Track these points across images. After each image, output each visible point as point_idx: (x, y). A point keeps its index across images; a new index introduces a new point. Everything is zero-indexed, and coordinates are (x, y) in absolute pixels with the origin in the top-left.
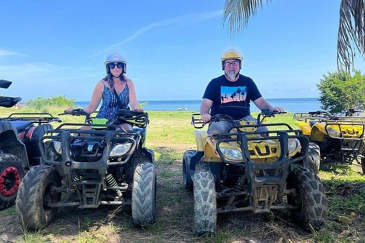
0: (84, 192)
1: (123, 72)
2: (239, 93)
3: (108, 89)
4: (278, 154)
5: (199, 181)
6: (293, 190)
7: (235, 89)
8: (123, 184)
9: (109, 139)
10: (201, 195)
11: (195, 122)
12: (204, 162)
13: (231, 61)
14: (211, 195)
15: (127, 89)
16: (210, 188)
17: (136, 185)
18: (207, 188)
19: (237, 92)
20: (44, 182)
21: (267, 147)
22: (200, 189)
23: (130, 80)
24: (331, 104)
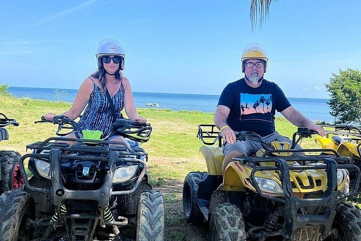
0: (74, 228)
1: (120, 68)
2: (263, 102)
3: (99, 89)
4: (324, 187)
5: (225, 219)
6: (334, 231)
7: (258, 97)
8: (120, 217)
9: (113, 161)
10: (229, 237)
11: (204, 135)
12: (221, 191)
13: (254, 62)
14: (241, 237)
15: (122, 90)
16: (239, 228)
17: (143, 220)
18: (236, 227)
19: (260, 101)
20: (21, 214)
21: (310, 178)
22: (226, 229)
23: (126, 79)
24: (343, 110)
